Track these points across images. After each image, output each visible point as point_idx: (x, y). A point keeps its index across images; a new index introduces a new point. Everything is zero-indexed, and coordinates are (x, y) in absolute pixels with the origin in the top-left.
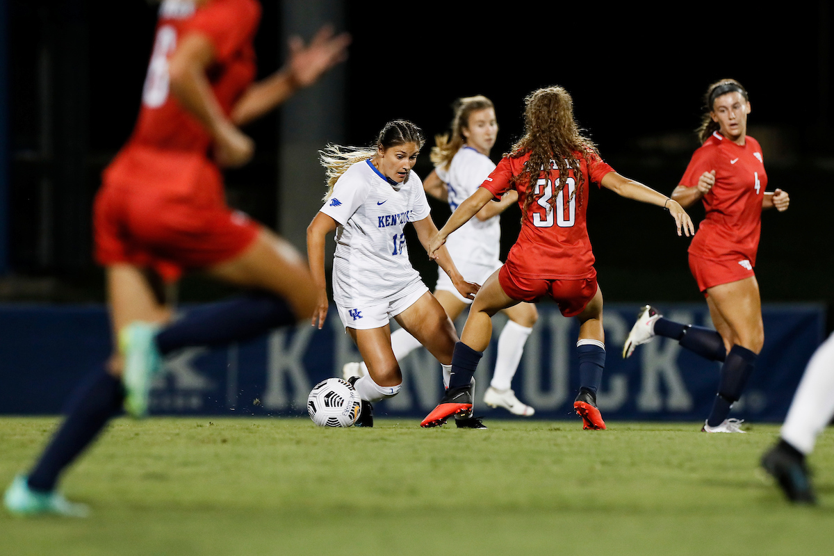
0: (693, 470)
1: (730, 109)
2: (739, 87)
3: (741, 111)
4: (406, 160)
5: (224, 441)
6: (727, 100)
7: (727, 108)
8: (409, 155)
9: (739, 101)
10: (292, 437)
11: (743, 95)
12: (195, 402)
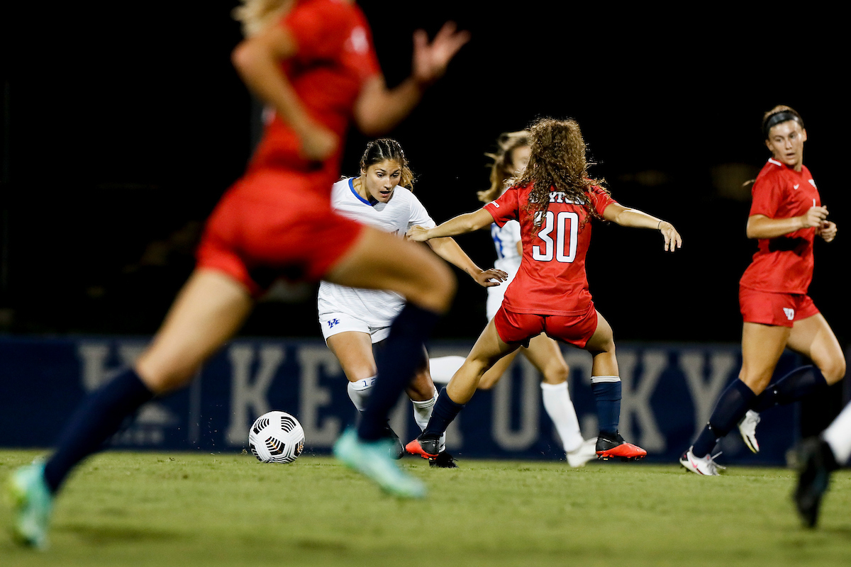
0: (665, 513)
1: (787, 139)
2: (795, 115)
3: (798, 140)
4: (387, 178)
5: (186, 477)
6: (783, 129)
7: (783, 138)
8: (389, 172)
9: (796, 130)
10: (255, 473)
11: (799, 123)
12: (156, 436)
